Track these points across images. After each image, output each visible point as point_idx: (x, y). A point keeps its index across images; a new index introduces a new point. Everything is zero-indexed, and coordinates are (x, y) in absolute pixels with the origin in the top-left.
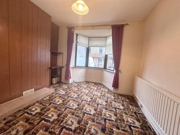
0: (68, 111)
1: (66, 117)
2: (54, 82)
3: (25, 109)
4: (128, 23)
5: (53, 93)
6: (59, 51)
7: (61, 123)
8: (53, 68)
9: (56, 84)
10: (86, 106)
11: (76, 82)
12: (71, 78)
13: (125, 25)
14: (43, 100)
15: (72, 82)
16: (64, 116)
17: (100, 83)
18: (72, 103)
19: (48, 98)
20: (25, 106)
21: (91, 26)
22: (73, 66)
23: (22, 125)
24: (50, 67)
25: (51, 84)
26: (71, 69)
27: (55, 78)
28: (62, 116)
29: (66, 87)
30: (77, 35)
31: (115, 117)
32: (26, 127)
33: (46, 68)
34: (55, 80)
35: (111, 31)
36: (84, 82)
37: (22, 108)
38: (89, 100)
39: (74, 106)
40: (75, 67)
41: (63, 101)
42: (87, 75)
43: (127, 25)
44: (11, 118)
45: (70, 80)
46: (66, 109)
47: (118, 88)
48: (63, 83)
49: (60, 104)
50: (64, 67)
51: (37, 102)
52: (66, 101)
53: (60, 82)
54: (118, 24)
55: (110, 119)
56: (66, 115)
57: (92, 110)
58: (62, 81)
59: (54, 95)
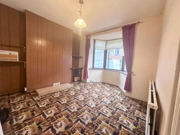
0: (86, 107)
1: (83, 112)
2: (76, 80)
3: (52, 94)
4: (140, 21)
5: (71, 88)
6: (80, 56)
7: (78, 116)
8: (74, 69)
9: (77, 82)
10: (104, 107)
11: (93, 82)
12: (88, 78)
13: (136, 24)
14: (63, 90)
15: (90, 81)
16: (82, 111)
17: (116, 85)
18: (91, 102)
19: (67, 90)
20: (52, 92)
21: (104, 31)
22: (91, 67)
23: (55, 109)
24: (71, 68)
25: (73, 81)
26: (88, 70)
27: (76, 77)
28: (81, 110)
29: (83, 85)
30: (95, 41)
31: (134, 126)
32: (56, 111)
33: (69, 69)
34: (76, 79)
35: (121, 32)
36: (100, 83)
37: (50, 93)
38: (109, 102)
39: (92, 104)
40: (93, 68)
41: (84, 99)
42: (104, 76)
43: (139, 23)
44: (44, 97)
45: (88, 79)
46: (85, 106)
47: (131, 91)
48: (82, 82)
49: (81, 100)
50: (83, 68)
51: (60, 91)
52: (87, 100)
53: (80, 81)
54: (128, 24)
55: (126, 127)
56: (84, 110)
57: (109, 112)
58: (82, 80)
59: (71, 89)
